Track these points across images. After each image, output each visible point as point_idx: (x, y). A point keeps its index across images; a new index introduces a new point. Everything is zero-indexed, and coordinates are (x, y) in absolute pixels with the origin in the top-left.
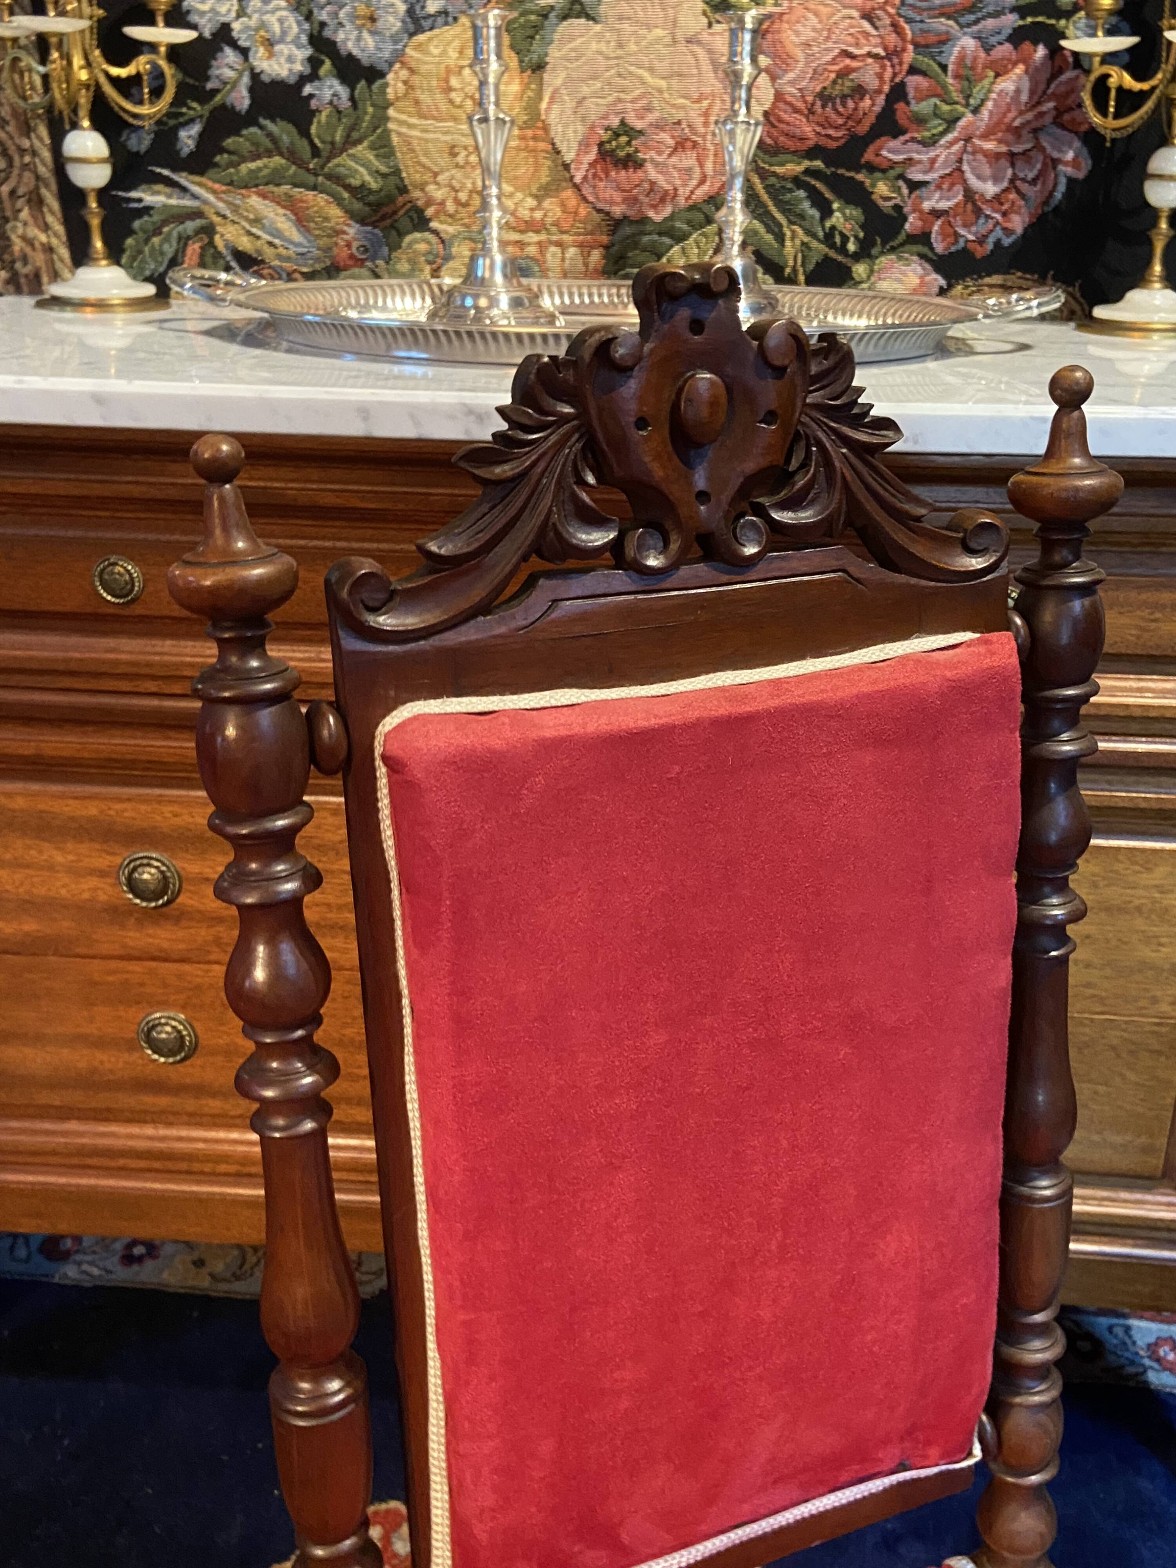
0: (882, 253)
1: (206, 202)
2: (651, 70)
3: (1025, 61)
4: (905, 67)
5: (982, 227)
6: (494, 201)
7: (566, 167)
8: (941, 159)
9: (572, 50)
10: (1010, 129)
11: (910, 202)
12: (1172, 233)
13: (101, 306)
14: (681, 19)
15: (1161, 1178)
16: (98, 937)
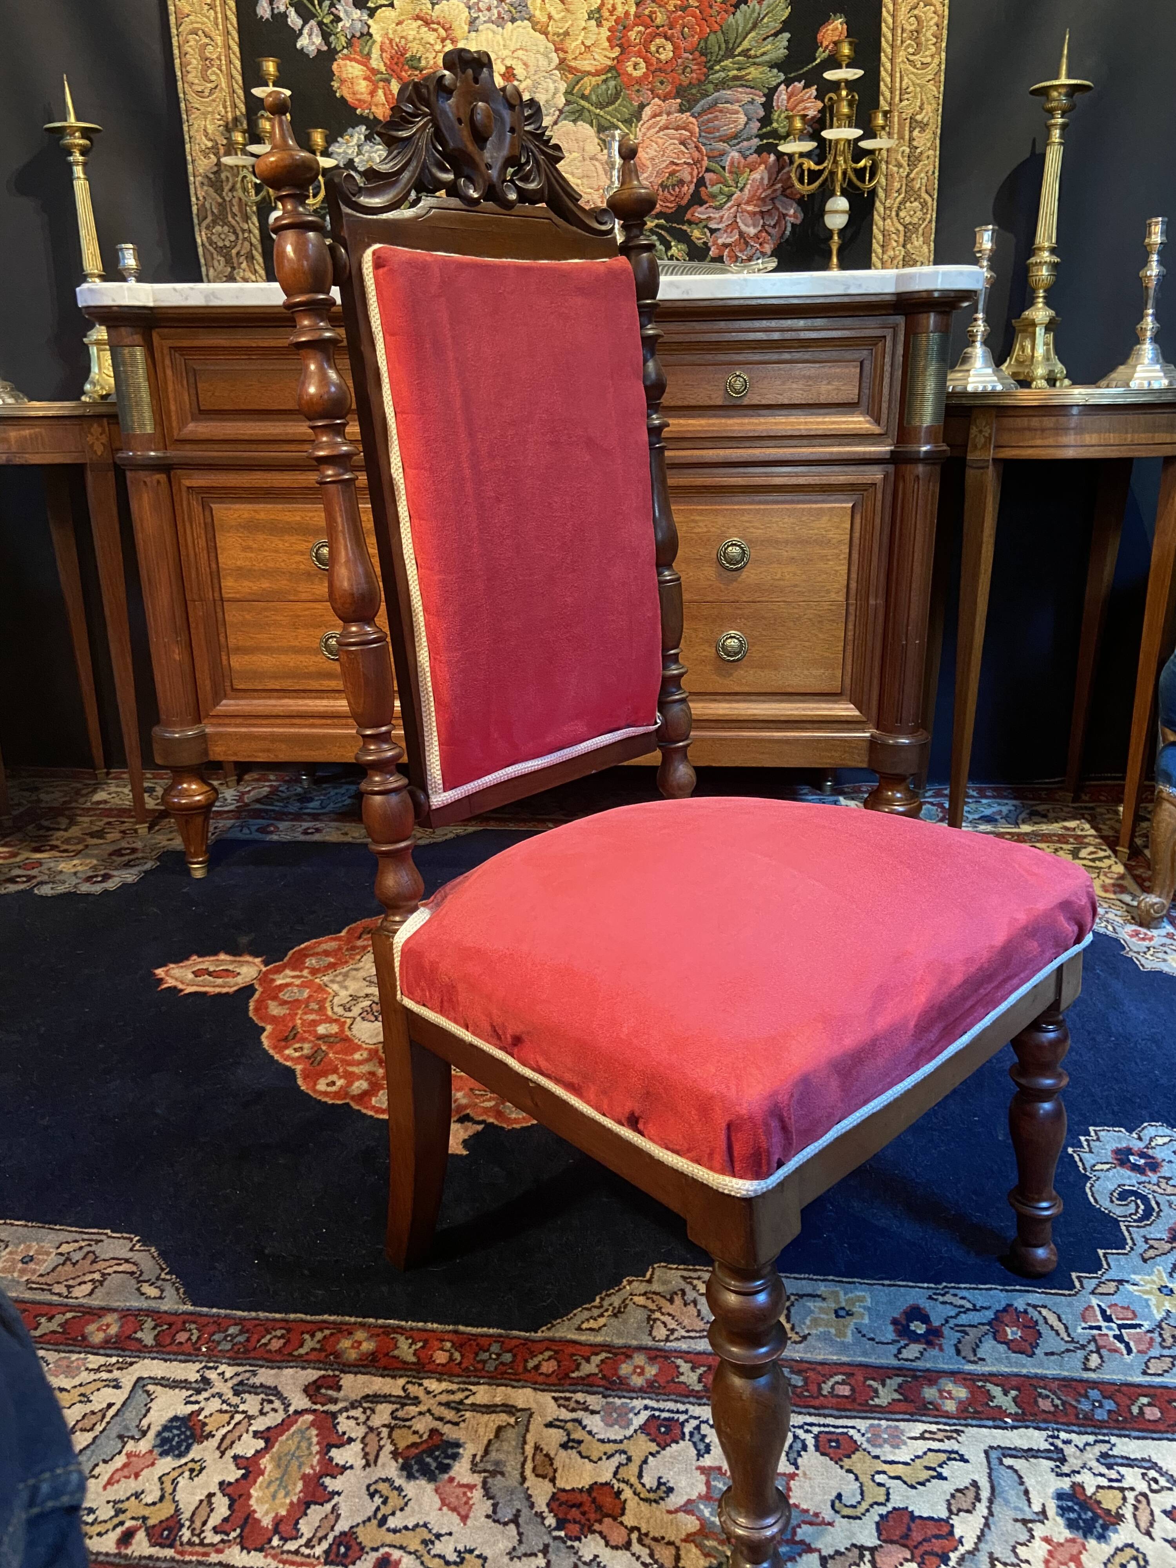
3: (765, 162)
4: (704, 169)
5: (749, 252)
8: (726, 216)
10: (759, 199)
11: (711, 240)
12: (841, 243)
14: (587, 148)
15: (840, 694)
16: (300, 589)
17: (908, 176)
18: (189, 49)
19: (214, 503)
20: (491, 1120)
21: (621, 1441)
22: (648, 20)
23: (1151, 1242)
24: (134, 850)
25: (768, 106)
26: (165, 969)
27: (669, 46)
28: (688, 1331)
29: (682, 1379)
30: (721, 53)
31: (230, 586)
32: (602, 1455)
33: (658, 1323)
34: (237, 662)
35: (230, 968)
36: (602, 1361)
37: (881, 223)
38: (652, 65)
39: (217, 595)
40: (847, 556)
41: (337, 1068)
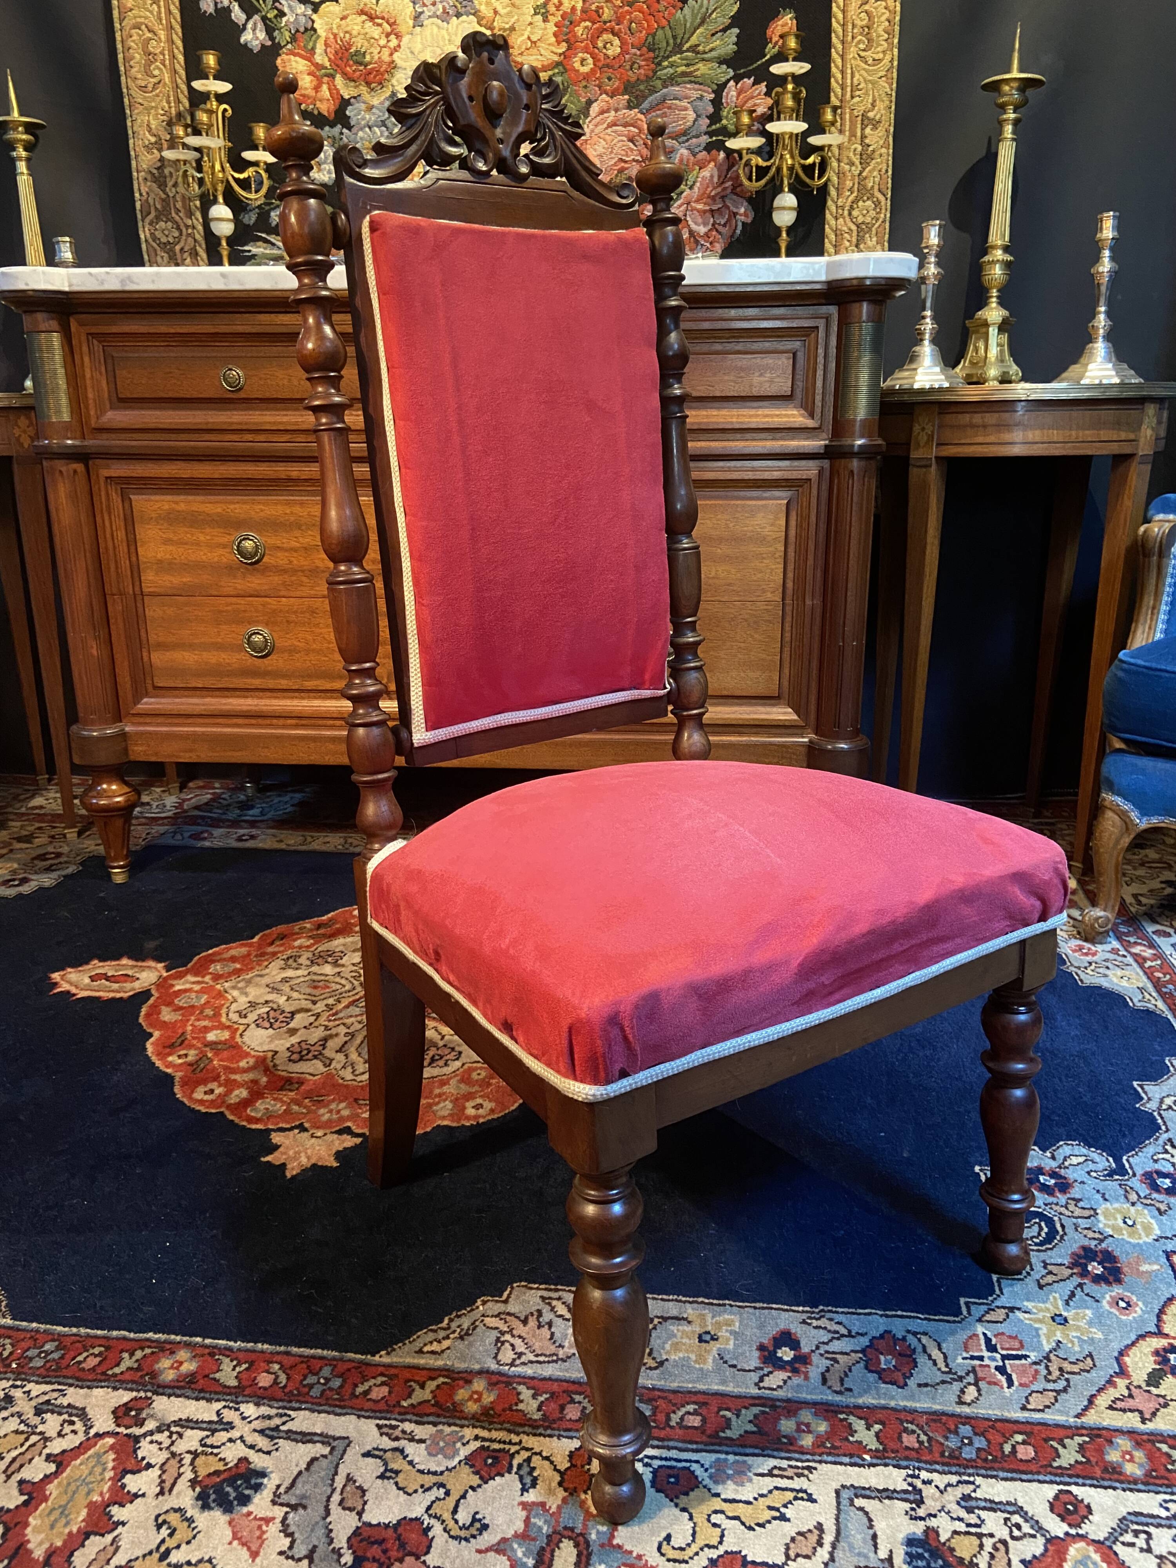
3: (714, 160)
5: (699, 251)
10: (709, 197)
15: (778, 698)
16: (222, 583)
17: (860, 175)
18: (132, 44)
19: (134, 494)
21: (442, 1473)
22: (595, 16)
23: (1049, 1267)
24: (59, 855)
25: (717, 103)
26: (62, 973)
27: (617, 42)
28: (537, 1356)
29: (521, 1406)
30: (669, 49)
31: (151, 580)
32: (418, 1487)
33: (507, 1345)
34: (158, 658)
35: (130, 973)
36: (438, 1386)
37: (833, 222)
38: (599, 60)
39: (137, 589)
40: (782, 554)
41: (219, 1076)
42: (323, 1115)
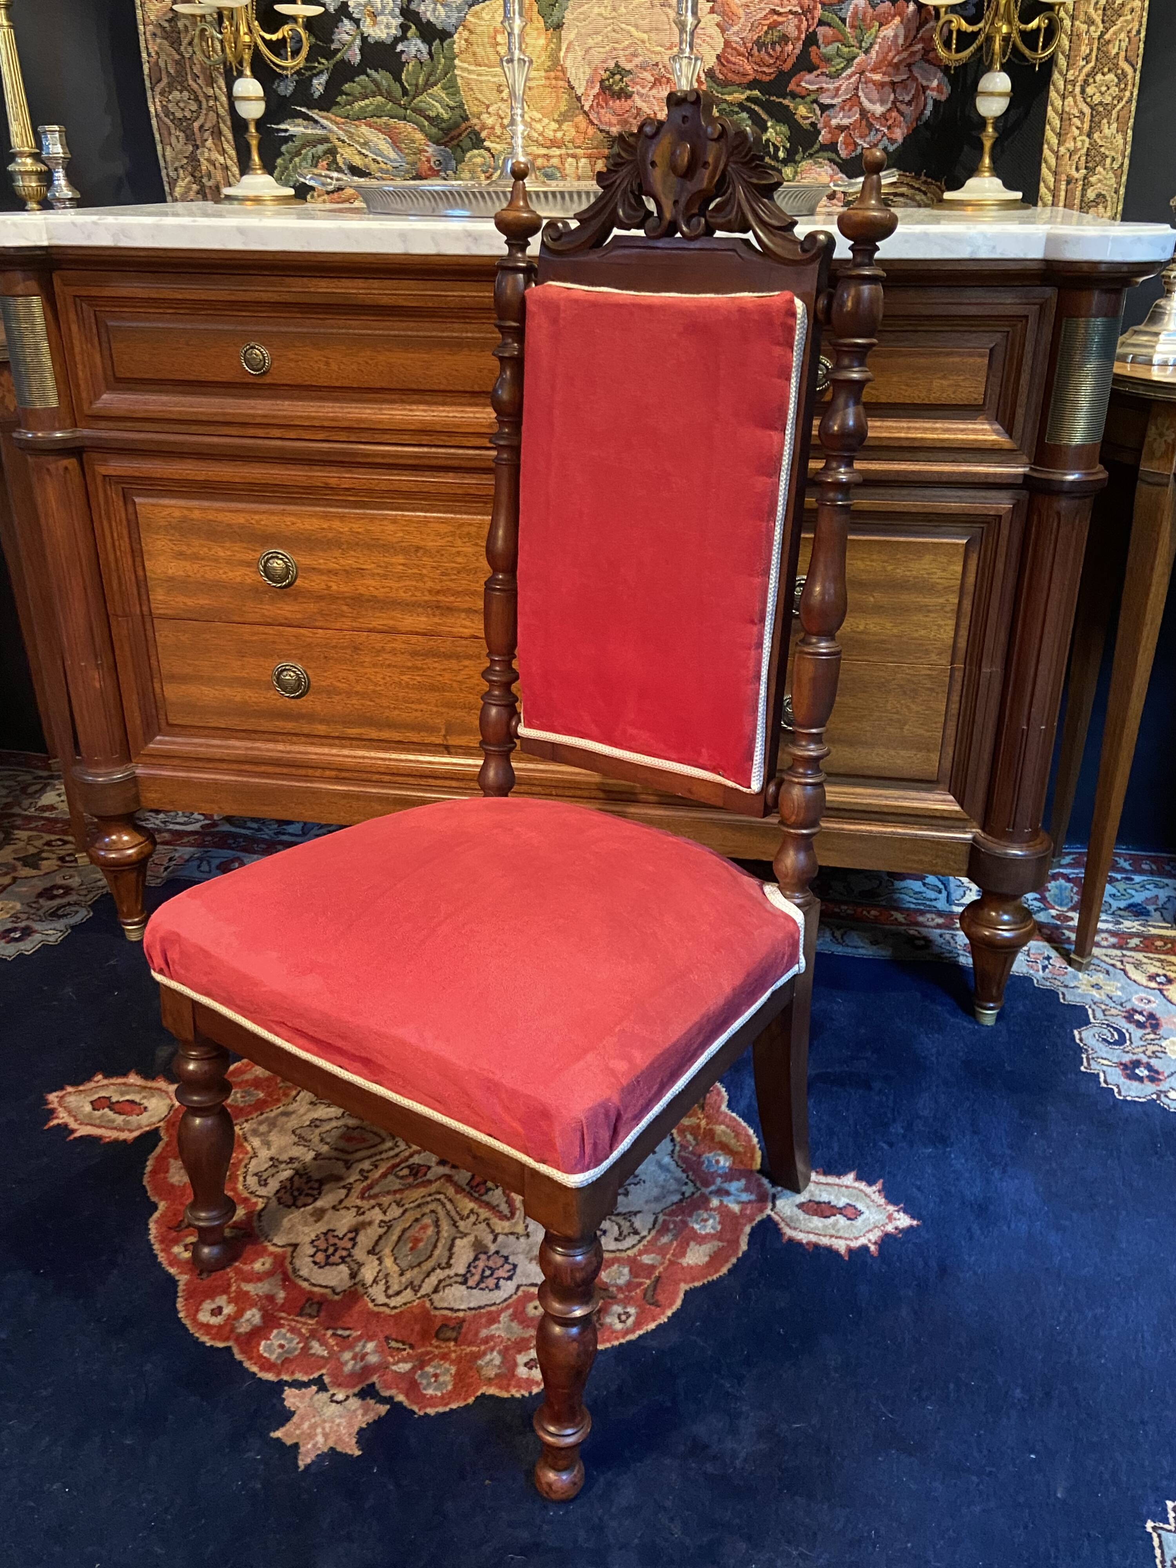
0: (803, 158)
1: (331, 131)
2: (637, 27)
3: (901, 14)
4: (816, 20)
5: (872, 138)
6: (519, 119)
7: (579, 99)
8: (843, 88)
9: (581, 13)
10: (890, 64)
11: (822, 120)
12: (996, 135)
13: (257, 200)
15: (937, 782)
16: (247, 609)
17: (1101, 37)
19: (139, 496)
20: (401, 1398)
24: (68, 890)
26: (59, 1094)
31: (161, 599)
34: (172, 692)
35: (137, 1098)
37: (1058, 103)
39: (145, 608)
40: (955, 607)
41: (229, 1286)
42: (346, 1362)
